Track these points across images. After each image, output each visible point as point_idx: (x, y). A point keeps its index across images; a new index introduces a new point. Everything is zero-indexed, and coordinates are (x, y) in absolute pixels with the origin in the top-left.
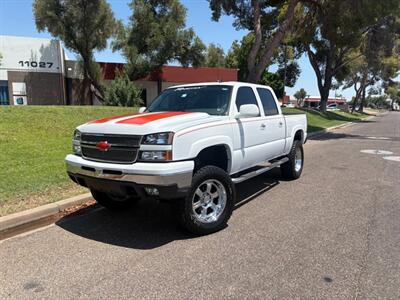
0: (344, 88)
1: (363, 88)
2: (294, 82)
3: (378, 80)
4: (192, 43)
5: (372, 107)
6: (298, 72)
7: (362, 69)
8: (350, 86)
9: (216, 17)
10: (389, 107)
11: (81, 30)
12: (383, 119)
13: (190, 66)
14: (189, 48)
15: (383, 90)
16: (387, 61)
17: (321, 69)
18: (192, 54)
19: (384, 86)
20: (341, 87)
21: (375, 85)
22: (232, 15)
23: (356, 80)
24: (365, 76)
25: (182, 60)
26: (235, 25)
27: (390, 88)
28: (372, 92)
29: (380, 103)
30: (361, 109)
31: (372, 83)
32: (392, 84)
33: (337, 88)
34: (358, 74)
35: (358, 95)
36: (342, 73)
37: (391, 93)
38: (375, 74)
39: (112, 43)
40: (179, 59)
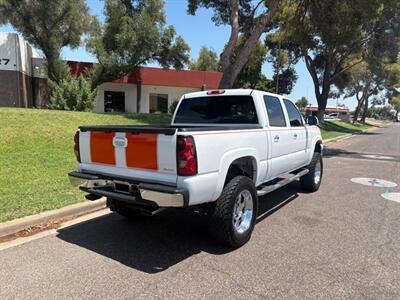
0: (345, 97)
1: (365, 97)
2: (290, 89)
3: (381, 89)
4: (173, 43)
5: (376, 118)
6: (295, 78)
7: (365, 77)
8: (352, 95)
9: (192, 10)
10: (394, 119)
11: (41, 22)
12: (387, 131)
13: (172, 67)
14: (170, 47)
15: (387, 100)
16: (392, 68)
17: (318, 76)
18: (173, 55)
19: (388, 96)
20: (342, 96)
21: (379, 95)
22: (211, 8)
23: (359, 88)
24: (368, 85)
25: (162, 61)
26: (214, 19)
27: (394, 98)
28: (375, 102)
29: (384, 114)
30: (363, 120)
31: (375, 92)
32: (396, 94)
33: (338, 96)
34: (361, 83)
35: (360, 104)
36: (343, 80)
37: (396, 103)
38: (378, 83)
39: (86, 40)
40: (159, 60)
